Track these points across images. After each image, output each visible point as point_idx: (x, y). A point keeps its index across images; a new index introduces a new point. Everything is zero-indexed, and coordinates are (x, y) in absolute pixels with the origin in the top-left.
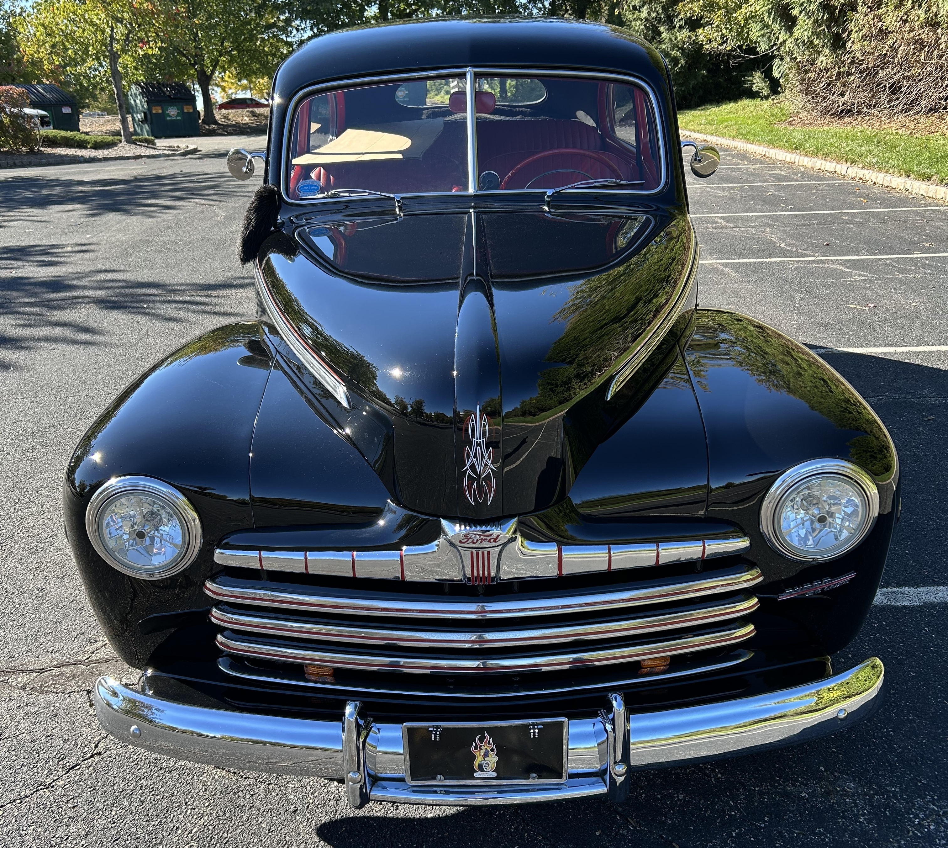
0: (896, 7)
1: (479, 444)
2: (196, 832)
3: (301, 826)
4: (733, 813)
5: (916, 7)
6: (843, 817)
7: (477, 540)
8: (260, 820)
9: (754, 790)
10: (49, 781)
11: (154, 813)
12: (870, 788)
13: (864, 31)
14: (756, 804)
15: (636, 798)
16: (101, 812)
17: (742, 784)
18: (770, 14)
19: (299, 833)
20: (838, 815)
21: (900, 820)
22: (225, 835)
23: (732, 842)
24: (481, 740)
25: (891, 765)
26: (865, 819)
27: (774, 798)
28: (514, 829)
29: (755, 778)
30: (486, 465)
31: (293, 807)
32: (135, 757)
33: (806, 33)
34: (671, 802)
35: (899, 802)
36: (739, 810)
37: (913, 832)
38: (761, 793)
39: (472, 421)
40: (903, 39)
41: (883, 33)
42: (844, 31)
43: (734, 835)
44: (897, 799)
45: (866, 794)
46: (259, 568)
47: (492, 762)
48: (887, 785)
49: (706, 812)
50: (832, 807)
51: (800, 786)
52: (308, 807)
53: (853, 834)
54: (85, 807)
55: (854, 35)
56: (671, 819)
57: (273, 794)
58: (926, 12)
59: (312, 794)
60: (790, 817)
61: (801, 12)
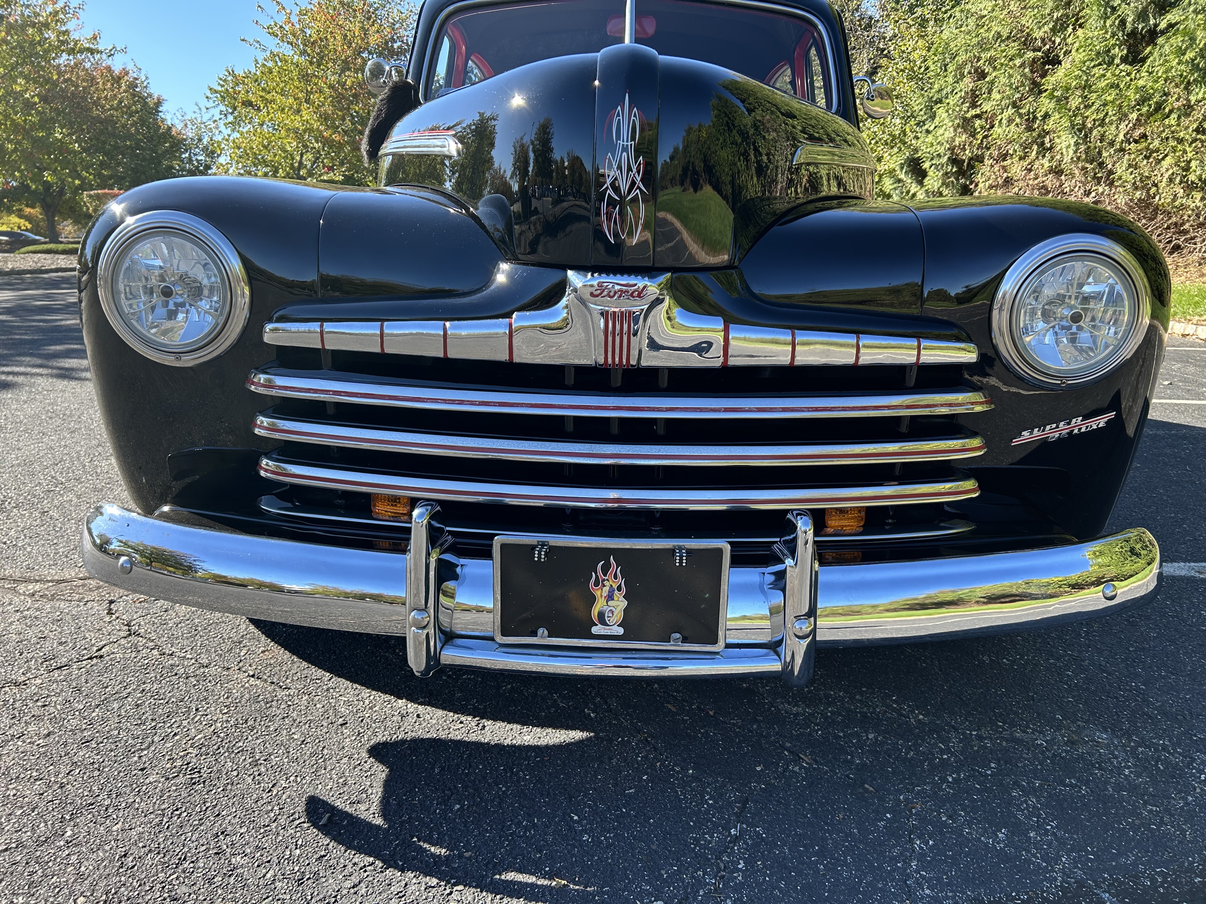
0: (1020, 159)
1: (625, 149)
2: (200, 739)
3: (347, 740)
4: (945, 756)
5: (1040, 158)
6: (1100, 769)
7: (615, 293)
8: (293, 731)
9: (971, 734)
10: (22, 679)
11: (150, 718)
12: (1130, 739)
13: (990, 182)
14: (976, 749)
15: (810, 734)
16: (77, 713)
17: (953, 727)
18: (902, 168)
19: (343, 748)
20: (1093, 766)
21: (1180, 775)
22: (241, 744)
23: (949, 787)
24: (605, 571)
25: (1150, 717)
26: (1131, 772)
27: (1000, 744)
28: (642, 757)
29: (970, 721)
30: (633, 183)
31: (341, 720)
32: (146, 662)
33: (936, 183)
34: (859, 741)
35: (1173, 756)
36: (953, 754)
37: (1201, 788)
38: (980, 738)
39: (618, 115)
40: (1028, 186)
41: (1008, 182)
42: (971, 183)
43: (950, 780)
44: (1169, 753)
45: (1124, 746)
46: (320, 347)
47: (619, 609)
48: (1152, 738)
49: (907, 753)
50: (1081, 757)
51: (1032, 733)
52: (362, 721)
53: (1119, 788)
54: (59, 707)
55: (981, 185)
56: (861, 759)
57: (318, 706)
58: (1050, 161)
59: (371, 708)
60: (1025, 765)
61: (931, 167)
